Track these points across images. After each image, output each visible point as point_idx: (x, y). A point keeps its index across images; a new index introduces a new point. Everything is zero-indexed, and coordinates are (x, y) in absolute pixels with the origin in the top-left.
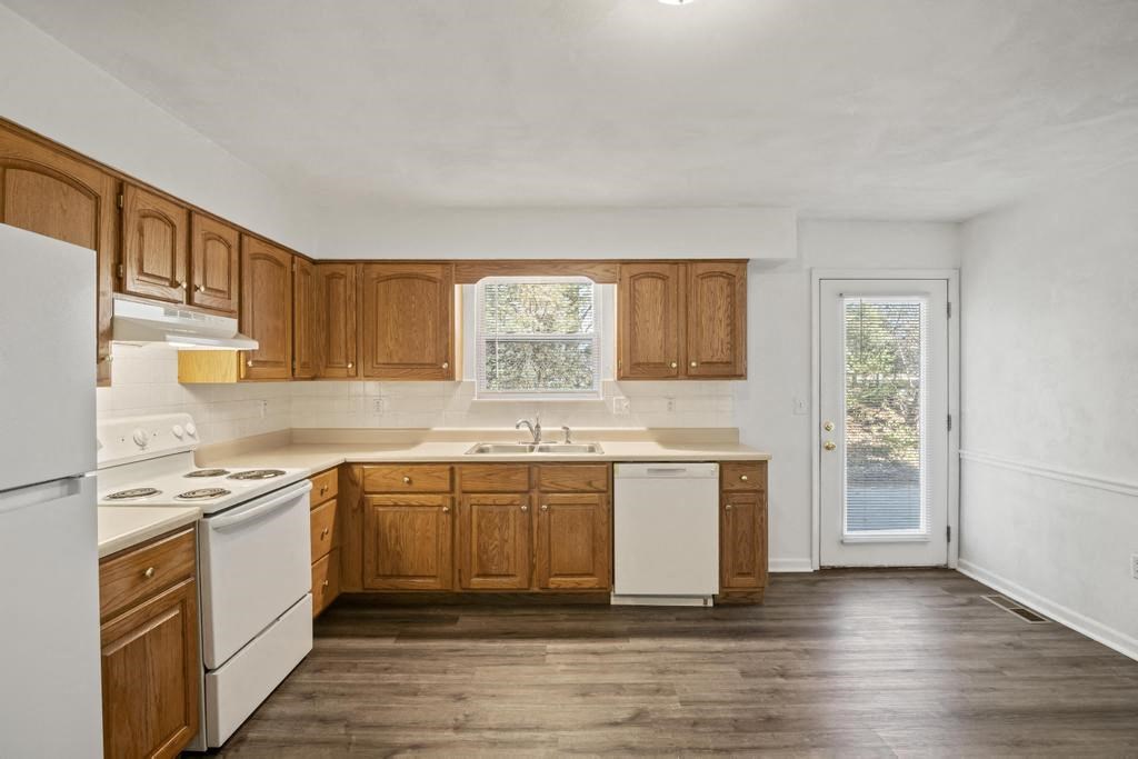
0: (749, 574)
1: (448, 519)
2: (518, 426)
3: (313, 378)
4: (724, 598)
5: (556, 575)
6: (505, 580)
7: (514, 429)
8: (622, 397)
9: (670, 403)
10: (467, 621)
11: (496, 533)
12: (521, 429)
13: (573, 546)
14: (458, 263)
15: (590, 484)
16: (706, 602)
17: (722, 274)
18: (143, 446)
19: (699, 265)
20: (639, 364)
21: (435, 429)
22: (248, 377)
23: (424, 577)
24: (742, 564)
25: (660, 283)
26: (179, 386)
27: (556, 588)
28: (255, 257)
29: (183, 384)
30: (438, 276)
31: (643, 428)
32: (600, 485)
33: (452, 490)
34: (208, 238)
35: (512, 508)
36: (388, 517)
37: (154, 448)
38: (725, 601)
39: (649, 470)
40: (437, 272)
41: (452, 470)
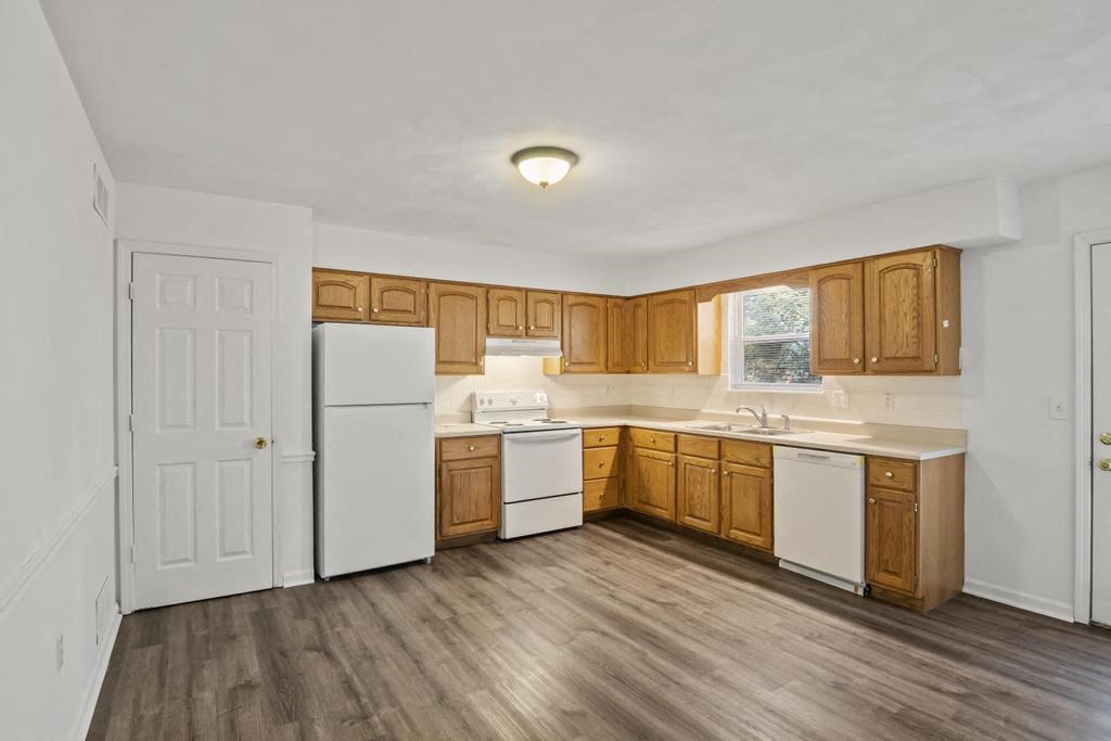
0: (896, 574)
1: (672, 470)
2: (738, 411)
3: (628, 372)
4: (881, 594)
5: (736, 529)
6: (704, 523)
7: (735, 413)
8: (841, 391)
9: (888, 399)
10: (675, 543)
11: (699, 487)
12: (740, 413)
13: (745, 508)
14: (699, 287)
15: (757, 459)
16: (856, 589)
17: (907, 266)
18: (514, 403)
19: (881, 260)
20: (824, 360)
21: (704, 411)
22: (566, 372)
23: (661, 508)
24: (887, 561)
25: (844, 282)
26: (542, 375)
27: (735, 539)
28: (572, 306)
29: (546, 375)
30: (687, 299)
31: (860, 423)
32: (765, 462)
33: (676, 451)
34: (538, 302)
35: (708, 470)
36: (644, 464)
37: (520, 405)
38: (881, 597)
39: (800, 455)
40: (685, 296)
41: (676, 436)
